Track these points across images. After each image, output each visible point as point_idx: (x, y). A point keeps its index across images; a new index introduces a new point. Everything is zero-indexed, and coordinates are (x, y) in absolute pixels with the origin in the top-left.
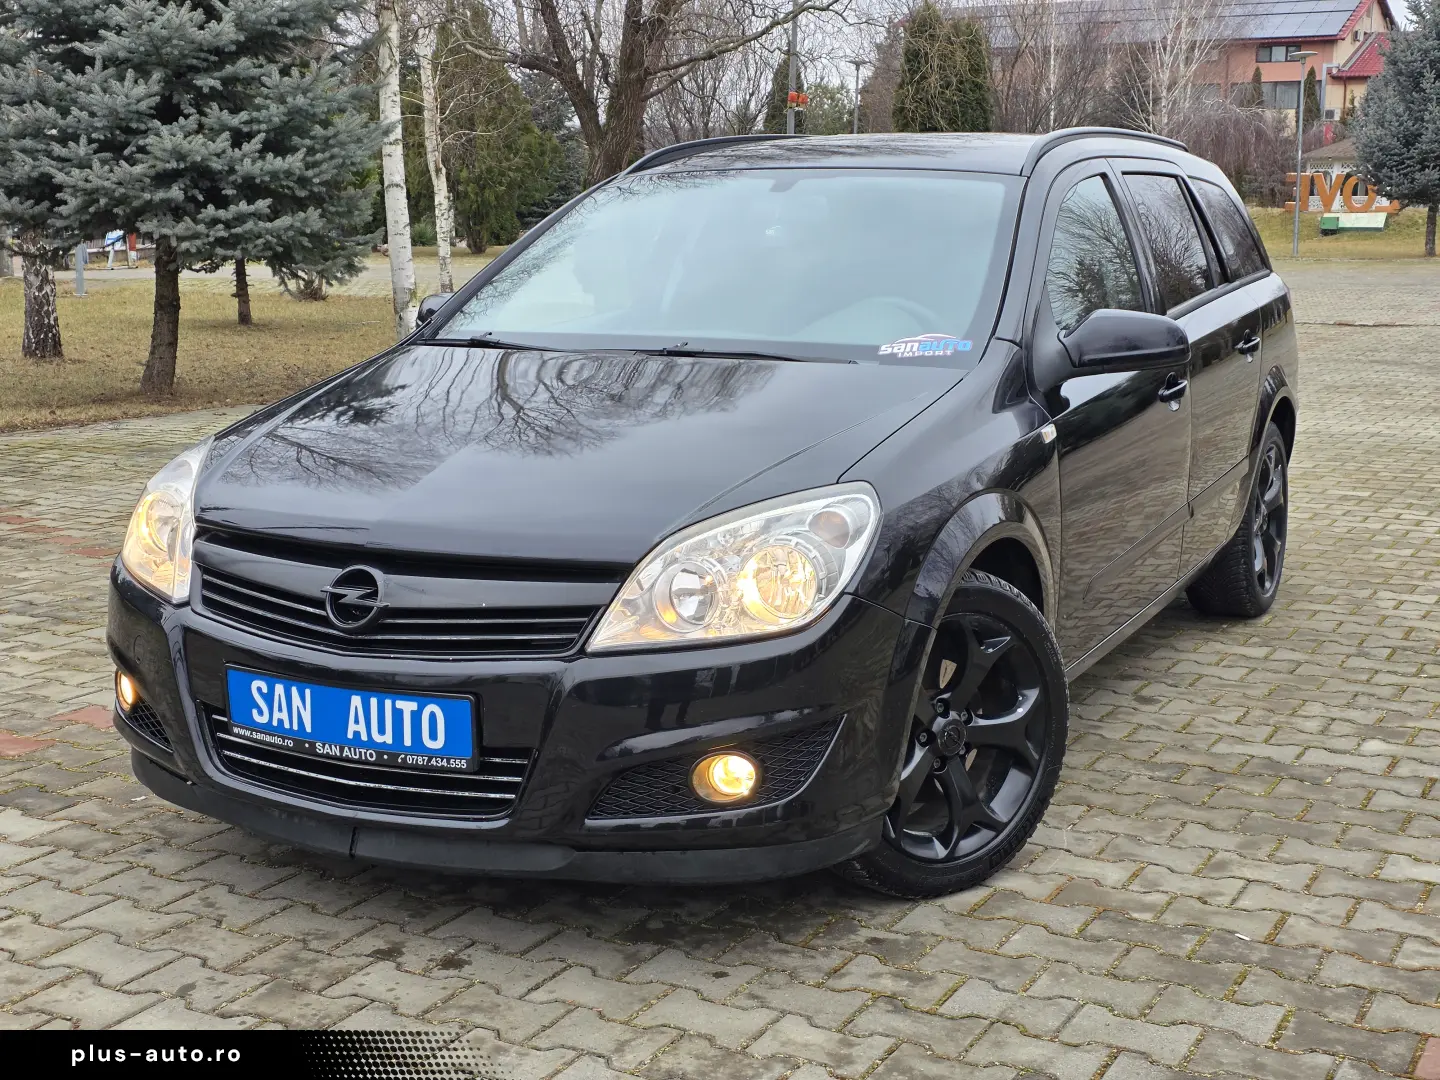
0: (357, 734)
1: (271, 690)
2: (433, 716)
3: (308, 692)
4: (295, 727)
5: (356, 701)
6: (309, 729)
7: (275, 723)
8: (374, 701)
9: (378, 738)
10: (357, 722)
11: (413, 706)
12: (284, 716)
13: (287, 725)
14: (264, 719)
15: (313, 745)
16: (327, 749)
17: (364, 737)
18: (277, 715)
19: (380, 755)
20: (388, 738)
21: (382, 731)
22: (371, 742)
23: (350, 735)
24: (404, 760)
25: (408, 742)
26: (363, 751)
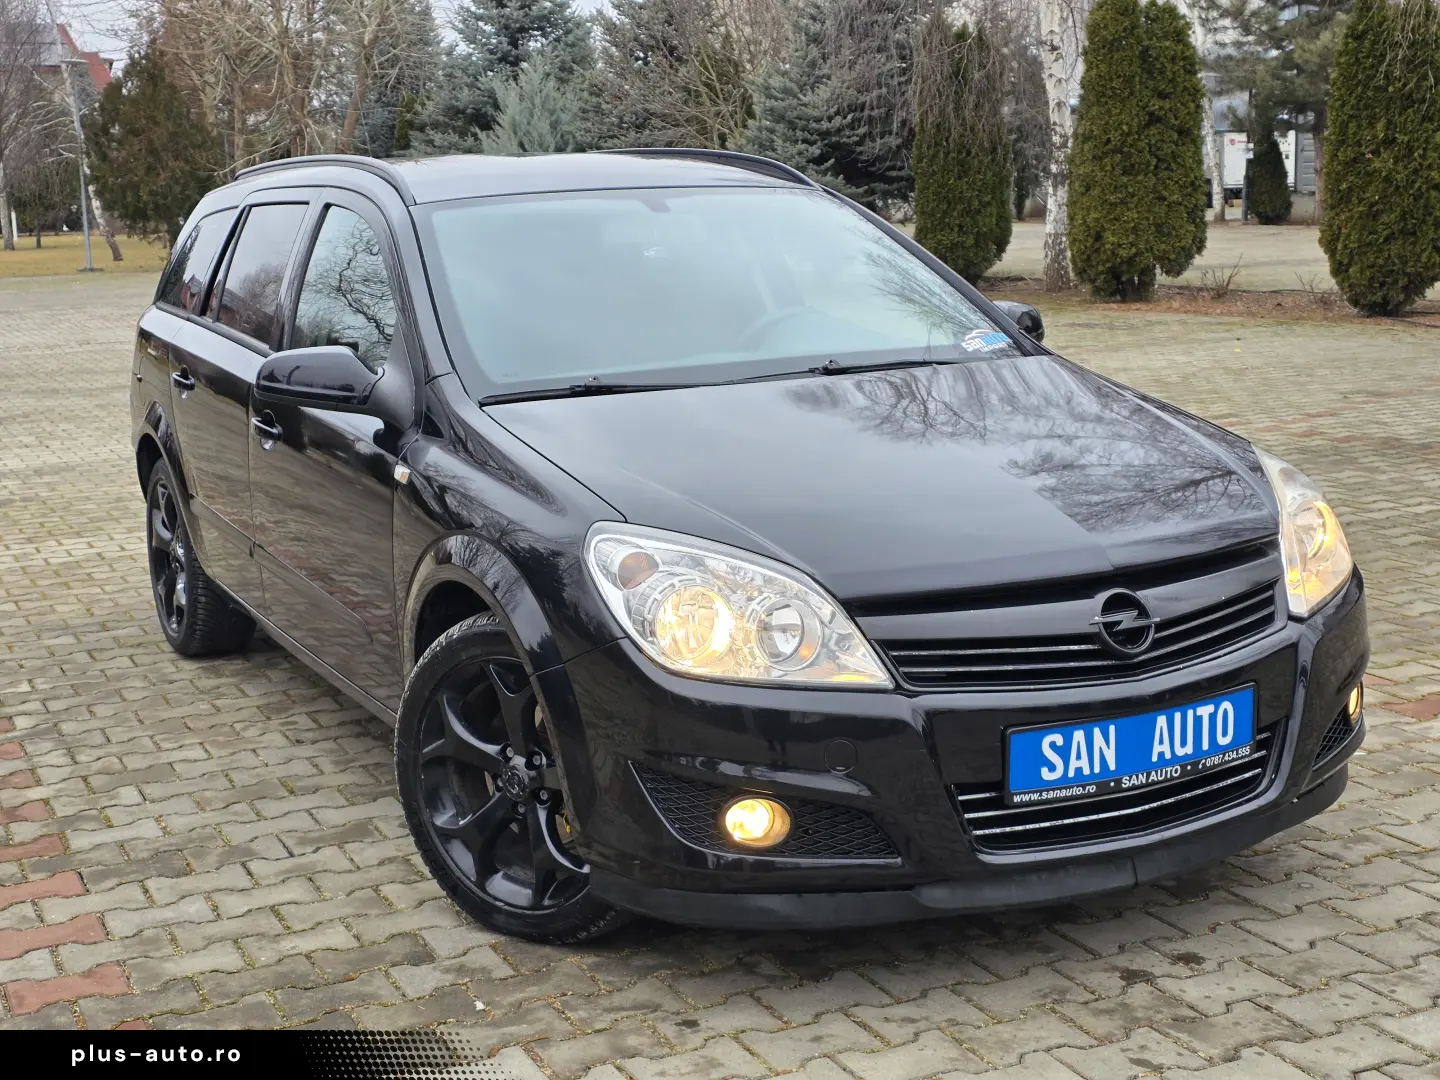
0: (1161, 755)
1: (1068, 741)
2: (1225, 712)
3: (1112, 728)
4: (1097, 770)
5: (1162, 721)
6: (1112, 767)
7: (1071, 774)
8: (1178, 716)
9: (1180, 752)
10: (1161, 742)
11: (1210, 708)
12: (1084, 763)
13: (1086, 771)
14: (1058, 773)
15: (1119, 782)
16: (1134, 781)
17: (1168, 756)
18: (1074, 764)
19: (1183, 767)
20: (1189, 749)
21: (1184, 743)
22: (1175, 758)
23: (1155, 758)
24: (1204, 764)
25: (1205, 746)
26: (1169, 769)
